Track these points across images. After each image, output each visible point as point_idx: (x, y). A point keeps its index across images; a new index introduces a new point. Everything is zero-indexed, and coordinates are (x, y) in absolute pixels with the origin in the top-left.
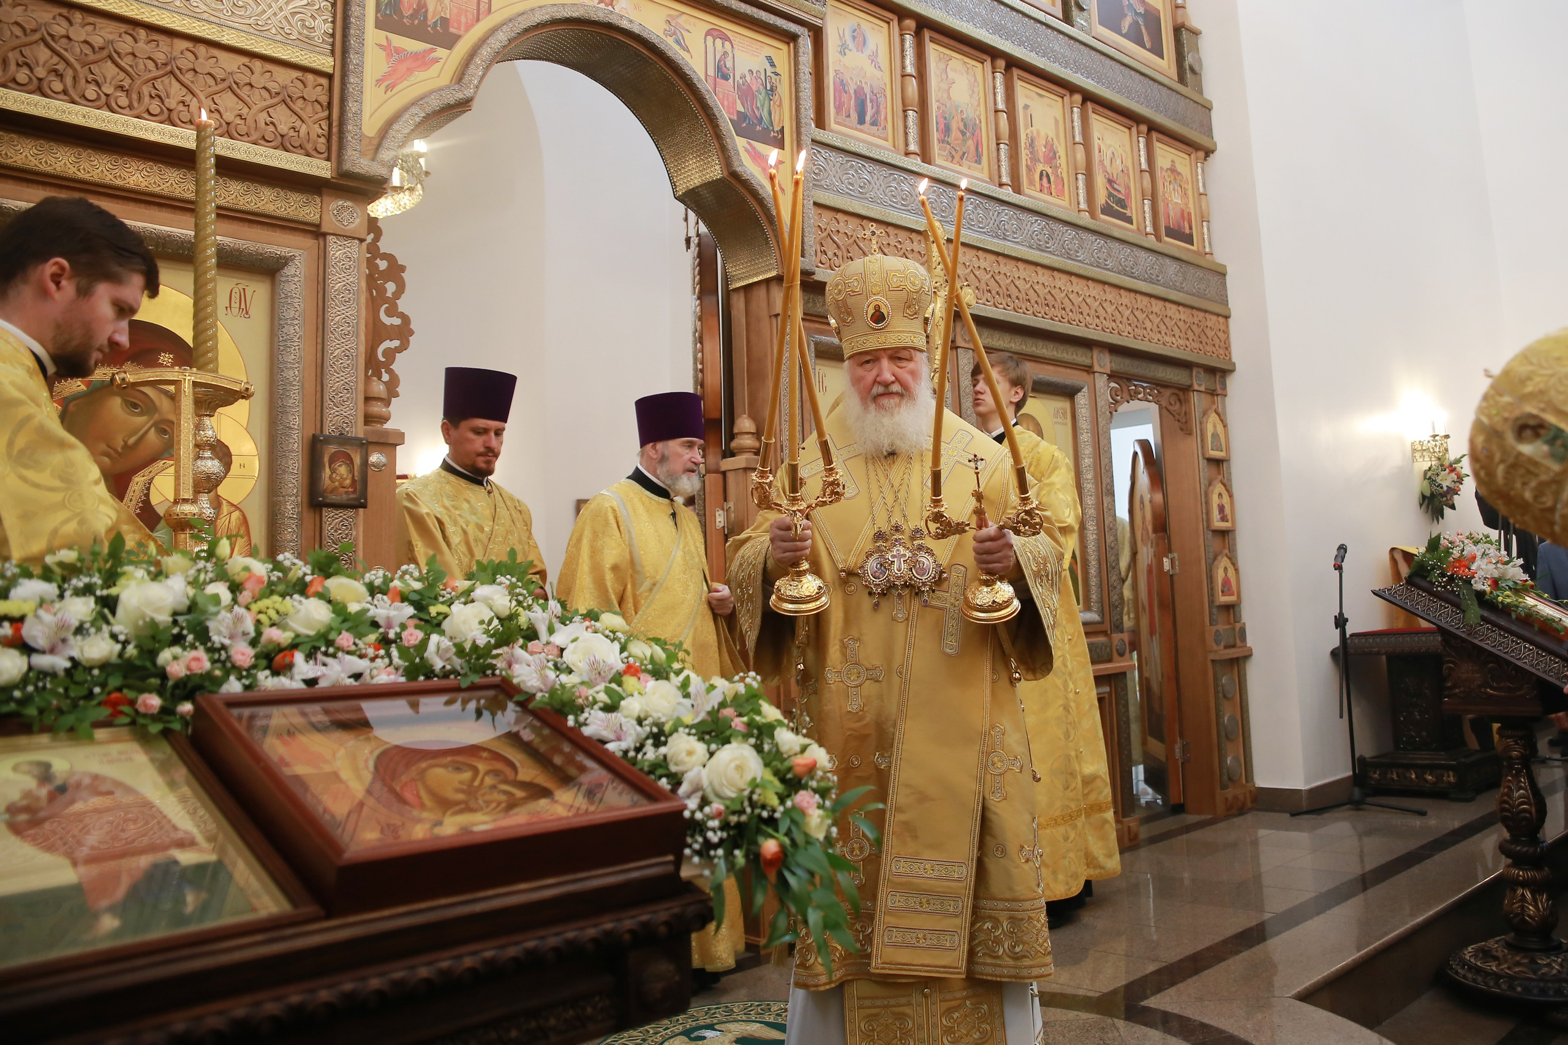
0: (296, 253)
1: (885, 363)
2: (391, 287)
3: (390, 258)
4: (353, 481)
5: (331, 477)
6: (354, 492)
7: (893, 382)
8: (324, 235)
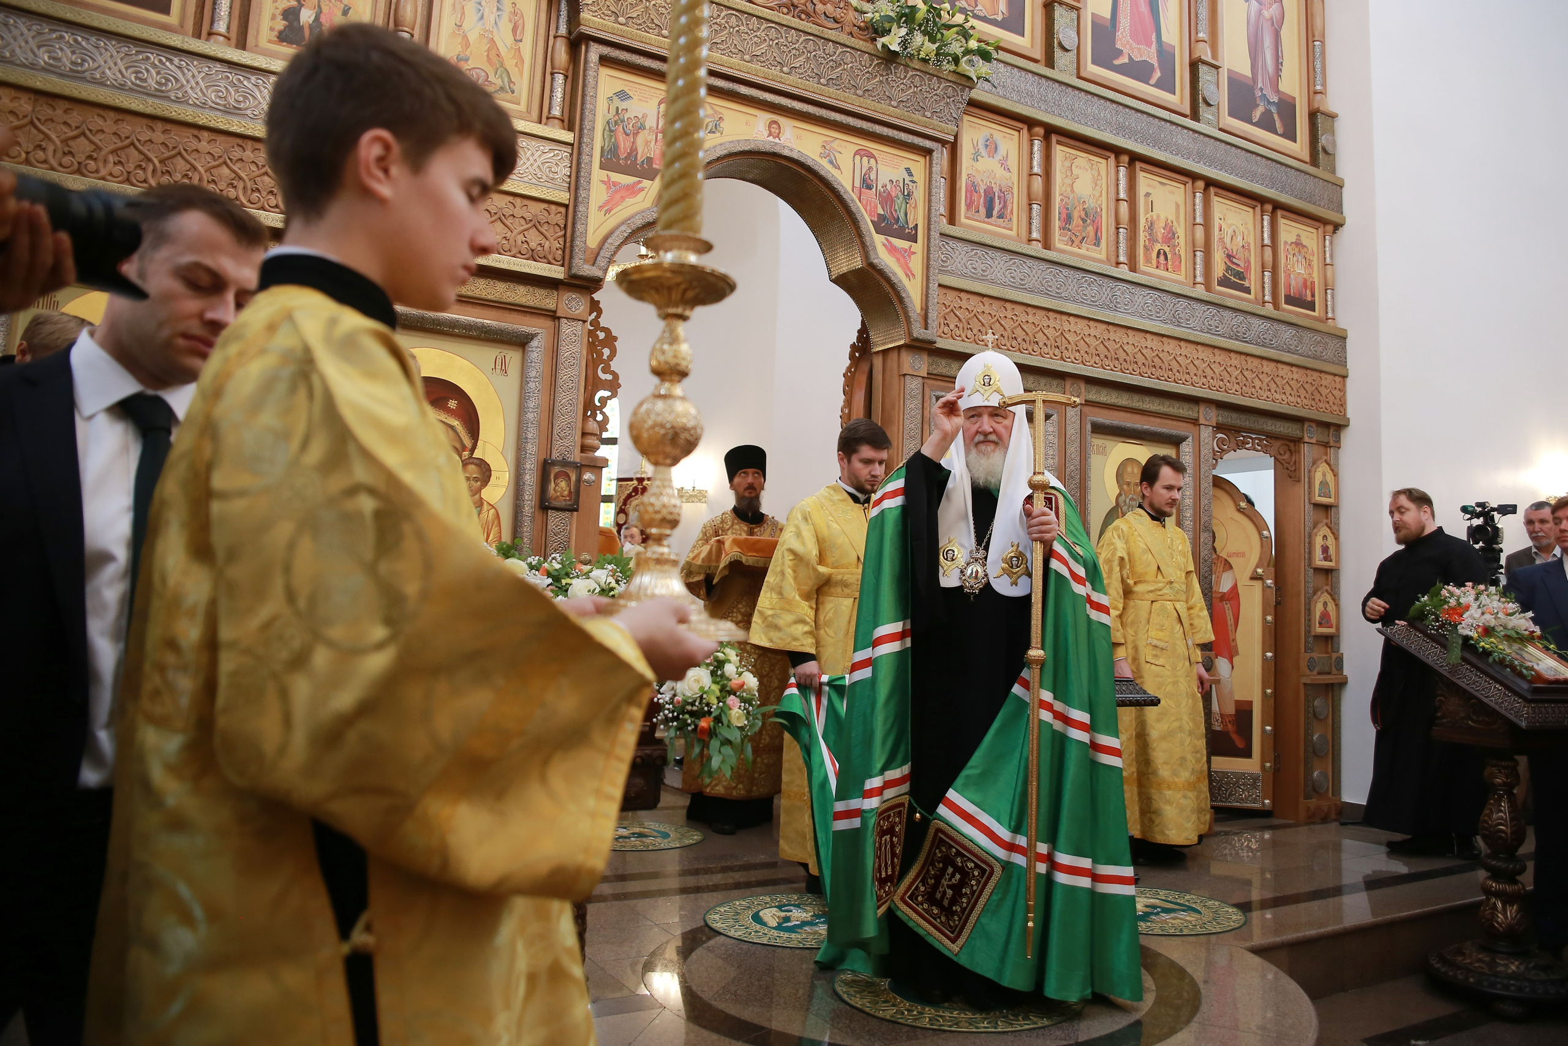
0: (538, 331)
1: (986, 418)
2: (606, 352)
3: (606, 330)
4: (570, 491)
5: (554, 489)
6: (570, 500)
7: (991, 433)
8: (559, 318)
